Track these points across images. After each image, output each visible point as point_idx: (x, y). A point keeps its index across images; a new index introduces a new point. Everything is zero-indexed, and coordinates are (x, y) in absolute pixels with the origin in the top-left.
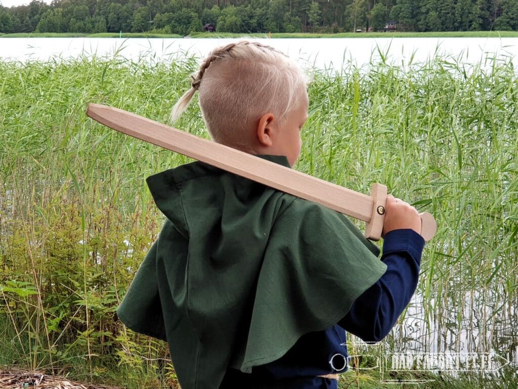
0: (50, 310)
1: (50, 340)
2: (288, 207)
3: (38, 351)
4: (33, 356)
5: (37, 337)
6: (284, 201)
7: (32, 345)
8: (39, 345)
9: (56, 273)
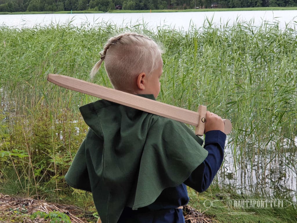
0: (36, 165)
1: (36, 180)
2: (155, 122)
3: (30, 187)
4: (27, 189)
5: (29, 179)
6: (153, 119)
7: (27, 183)
8: (30, 183)
9: (39, 145)
